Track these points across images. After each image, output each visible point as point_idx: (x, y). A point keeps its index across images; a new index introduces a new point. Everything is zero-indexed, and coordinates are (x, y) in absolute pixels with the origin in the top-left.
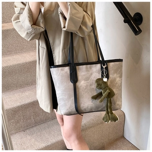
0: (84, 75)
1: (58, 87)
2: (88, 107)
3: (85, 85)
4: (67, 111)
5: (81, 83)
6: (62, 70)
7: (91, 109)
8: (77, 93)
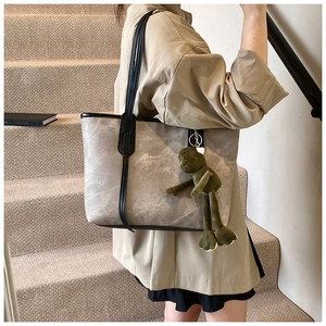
0: (150, 142)
1: (90, 160)
2: (148, 212)
3: (150, 163)
4: (101, 215)
5: (142, 158)
6: (103, 123)
7: (156, 219)
8: (129, 177)
